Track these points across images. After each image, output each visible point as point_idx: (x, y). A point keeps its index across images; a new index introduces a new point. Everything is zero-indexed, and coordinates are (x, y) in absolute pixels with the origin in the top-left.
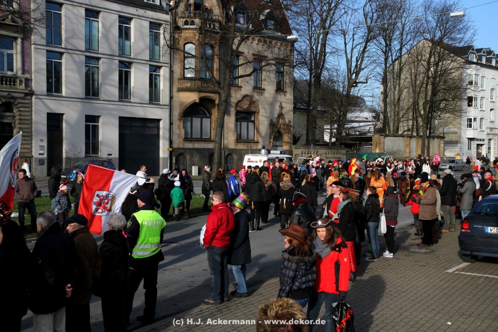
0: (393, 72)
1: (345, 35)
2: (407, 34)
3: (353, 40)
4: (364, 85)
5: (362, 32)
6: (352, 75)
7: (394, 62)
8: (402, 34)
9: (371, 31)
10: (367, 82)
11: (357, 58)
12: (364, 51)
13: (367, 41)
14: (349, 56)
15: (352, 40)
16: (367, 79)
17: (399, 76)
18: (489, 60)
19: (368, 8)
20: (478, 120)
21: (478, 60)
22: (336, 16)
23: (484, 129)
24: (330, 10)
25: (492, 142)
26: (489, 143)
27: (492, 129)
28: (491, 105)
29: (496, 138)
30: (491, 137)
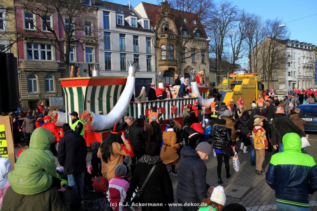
0: (254, 53)
1: (231, 37)
2: (259, 36)
3: (235, 39)
5: (239, 36)
6: (235, 55)
7: (254, 48)
8: (257, 35)
9: (243, 35)
10: (242, 58)
11: (237, 47)
12: (240, 44)
13: (242, 39)
14: (233, 47)
15: (234, 40)
16: (242, 56)
17: (256, 54)
18: (297, 45)
19: (241, 25)
20: (293, 73)
21: (292, 45)
22: (227, 29)
23: (296, 76)
24: (224, 27)
25: (300, 82)
26: (298, 82)
27: (299, 76)
28: (299, 66)
29: (302, 80)
30: (299, 80)
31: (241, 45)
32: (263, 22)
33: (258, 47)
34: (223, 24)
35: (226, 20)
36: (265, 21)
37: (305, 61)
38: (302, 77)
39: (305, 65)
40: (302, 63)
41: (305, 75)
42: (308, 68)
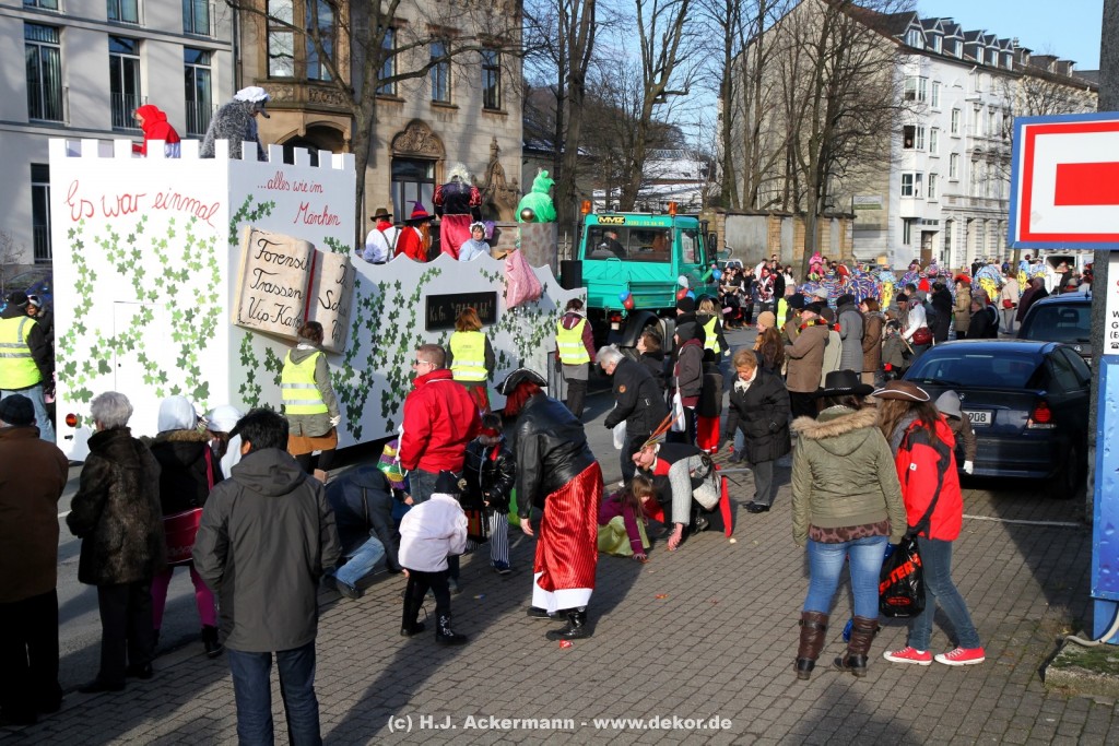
0: (744, 70)
6: (653, 75)
7: (745, 46)
10: (686, 93)
11: (665, 36)
12: (680, 21)
16: (687, 85)
17: (758, 78)
20: (925, 178)
21: (926, 44)
25: (954, 226)
26: (948, 228)
27: (952, 197)
28: (952, 146)
29: (962, 217)
30: (951, 215)
37: (983, 127)
38: (965, 203)
39: (979, 143)
40: (966, 134)
41: (977, 195)
42: (992, 157)
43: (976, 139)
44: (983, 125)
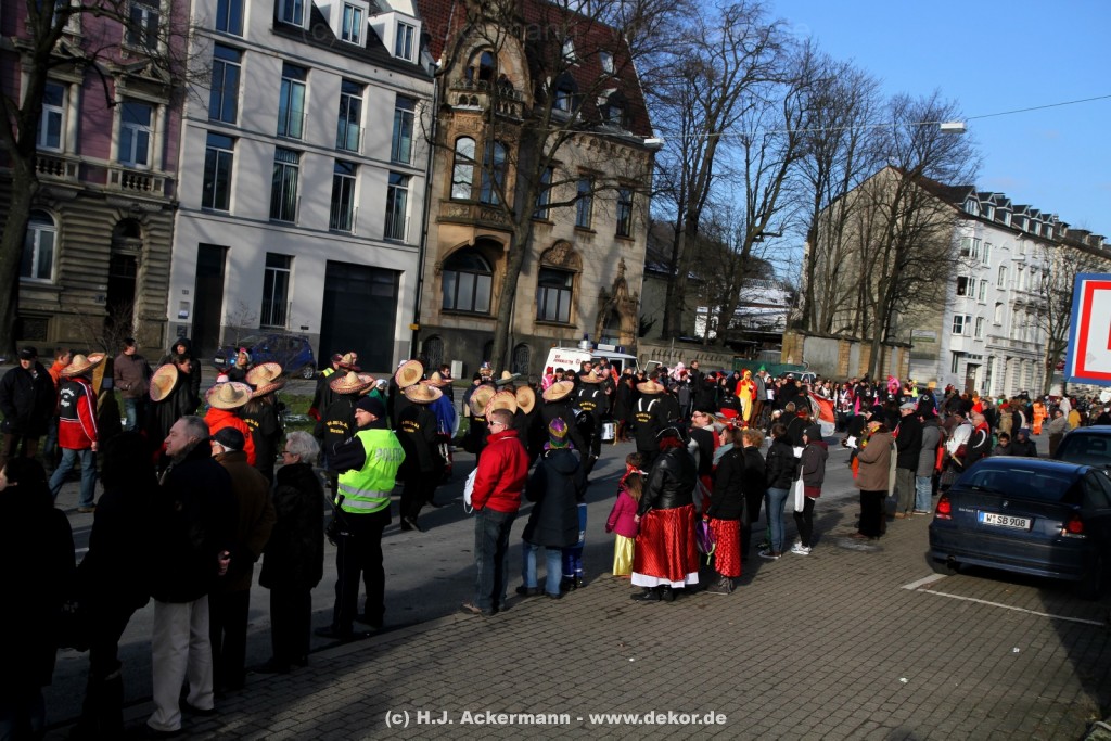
0: (829, 221)
1: (748, 147)
2: (860, 155)
3: (763, 157)
4: (775, 239)
5: (779, 144)
6: (754, 219)
7: (832, 202)
8: (850, 153)
9: (796, 144)
10: (781, 235)
11: (766, 189)
12: (780, 178)
13: (788, 160)
14: (753, 185)
15: (759, 157)
16: (781, 229)
17: (839, 230)
18: (1000, 215)
19: (793, 102)
20: (974, 321)
21: (981, 213)
22: (735, 111)
23: (981, 338)
24: (724, 99)
25: (995, 362)
26: (990, 363)
27: (995, 338)
28: (998, 297)
29: (1003, 355)
30: (993, 352)
31: (783, 185)
32: (881, 104)
33: (849, 199)
34: (723, 86)
35: (734, 73)
36: (888, 98)
37: (1025, 283)
38: (1005, 344)
39: (1021, 296)
40: (1010, 287)
41: (1016, 338)
42: (1030, 308)
43: (1018, 292)
44: (1024, 282)
